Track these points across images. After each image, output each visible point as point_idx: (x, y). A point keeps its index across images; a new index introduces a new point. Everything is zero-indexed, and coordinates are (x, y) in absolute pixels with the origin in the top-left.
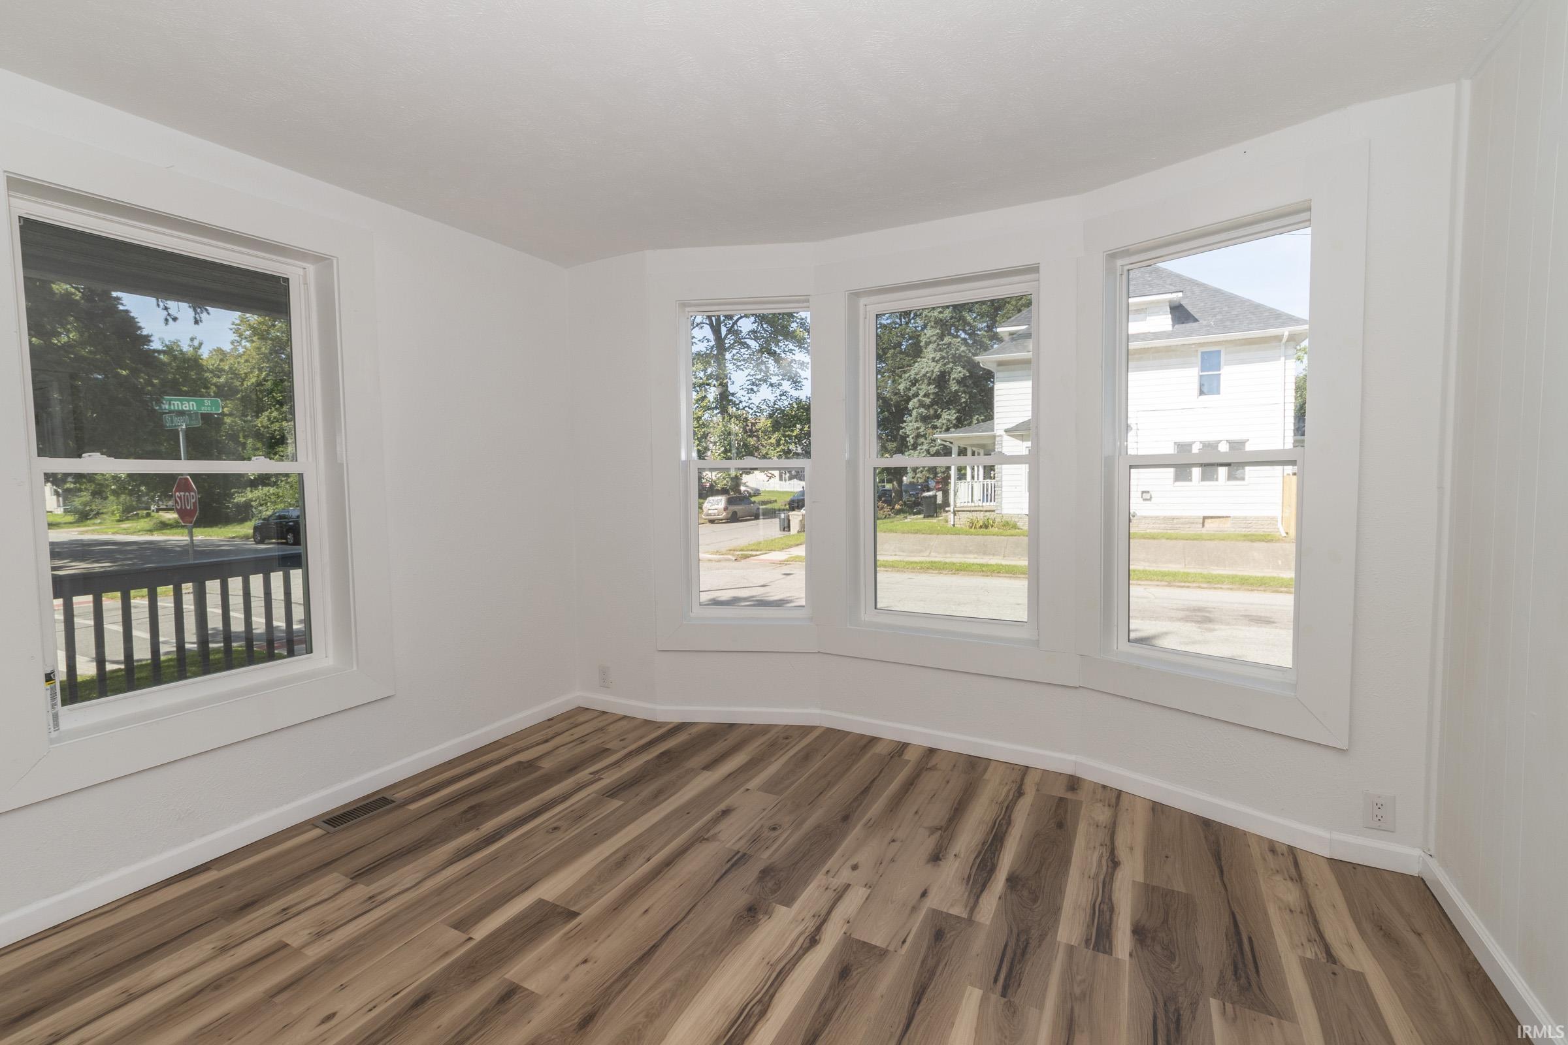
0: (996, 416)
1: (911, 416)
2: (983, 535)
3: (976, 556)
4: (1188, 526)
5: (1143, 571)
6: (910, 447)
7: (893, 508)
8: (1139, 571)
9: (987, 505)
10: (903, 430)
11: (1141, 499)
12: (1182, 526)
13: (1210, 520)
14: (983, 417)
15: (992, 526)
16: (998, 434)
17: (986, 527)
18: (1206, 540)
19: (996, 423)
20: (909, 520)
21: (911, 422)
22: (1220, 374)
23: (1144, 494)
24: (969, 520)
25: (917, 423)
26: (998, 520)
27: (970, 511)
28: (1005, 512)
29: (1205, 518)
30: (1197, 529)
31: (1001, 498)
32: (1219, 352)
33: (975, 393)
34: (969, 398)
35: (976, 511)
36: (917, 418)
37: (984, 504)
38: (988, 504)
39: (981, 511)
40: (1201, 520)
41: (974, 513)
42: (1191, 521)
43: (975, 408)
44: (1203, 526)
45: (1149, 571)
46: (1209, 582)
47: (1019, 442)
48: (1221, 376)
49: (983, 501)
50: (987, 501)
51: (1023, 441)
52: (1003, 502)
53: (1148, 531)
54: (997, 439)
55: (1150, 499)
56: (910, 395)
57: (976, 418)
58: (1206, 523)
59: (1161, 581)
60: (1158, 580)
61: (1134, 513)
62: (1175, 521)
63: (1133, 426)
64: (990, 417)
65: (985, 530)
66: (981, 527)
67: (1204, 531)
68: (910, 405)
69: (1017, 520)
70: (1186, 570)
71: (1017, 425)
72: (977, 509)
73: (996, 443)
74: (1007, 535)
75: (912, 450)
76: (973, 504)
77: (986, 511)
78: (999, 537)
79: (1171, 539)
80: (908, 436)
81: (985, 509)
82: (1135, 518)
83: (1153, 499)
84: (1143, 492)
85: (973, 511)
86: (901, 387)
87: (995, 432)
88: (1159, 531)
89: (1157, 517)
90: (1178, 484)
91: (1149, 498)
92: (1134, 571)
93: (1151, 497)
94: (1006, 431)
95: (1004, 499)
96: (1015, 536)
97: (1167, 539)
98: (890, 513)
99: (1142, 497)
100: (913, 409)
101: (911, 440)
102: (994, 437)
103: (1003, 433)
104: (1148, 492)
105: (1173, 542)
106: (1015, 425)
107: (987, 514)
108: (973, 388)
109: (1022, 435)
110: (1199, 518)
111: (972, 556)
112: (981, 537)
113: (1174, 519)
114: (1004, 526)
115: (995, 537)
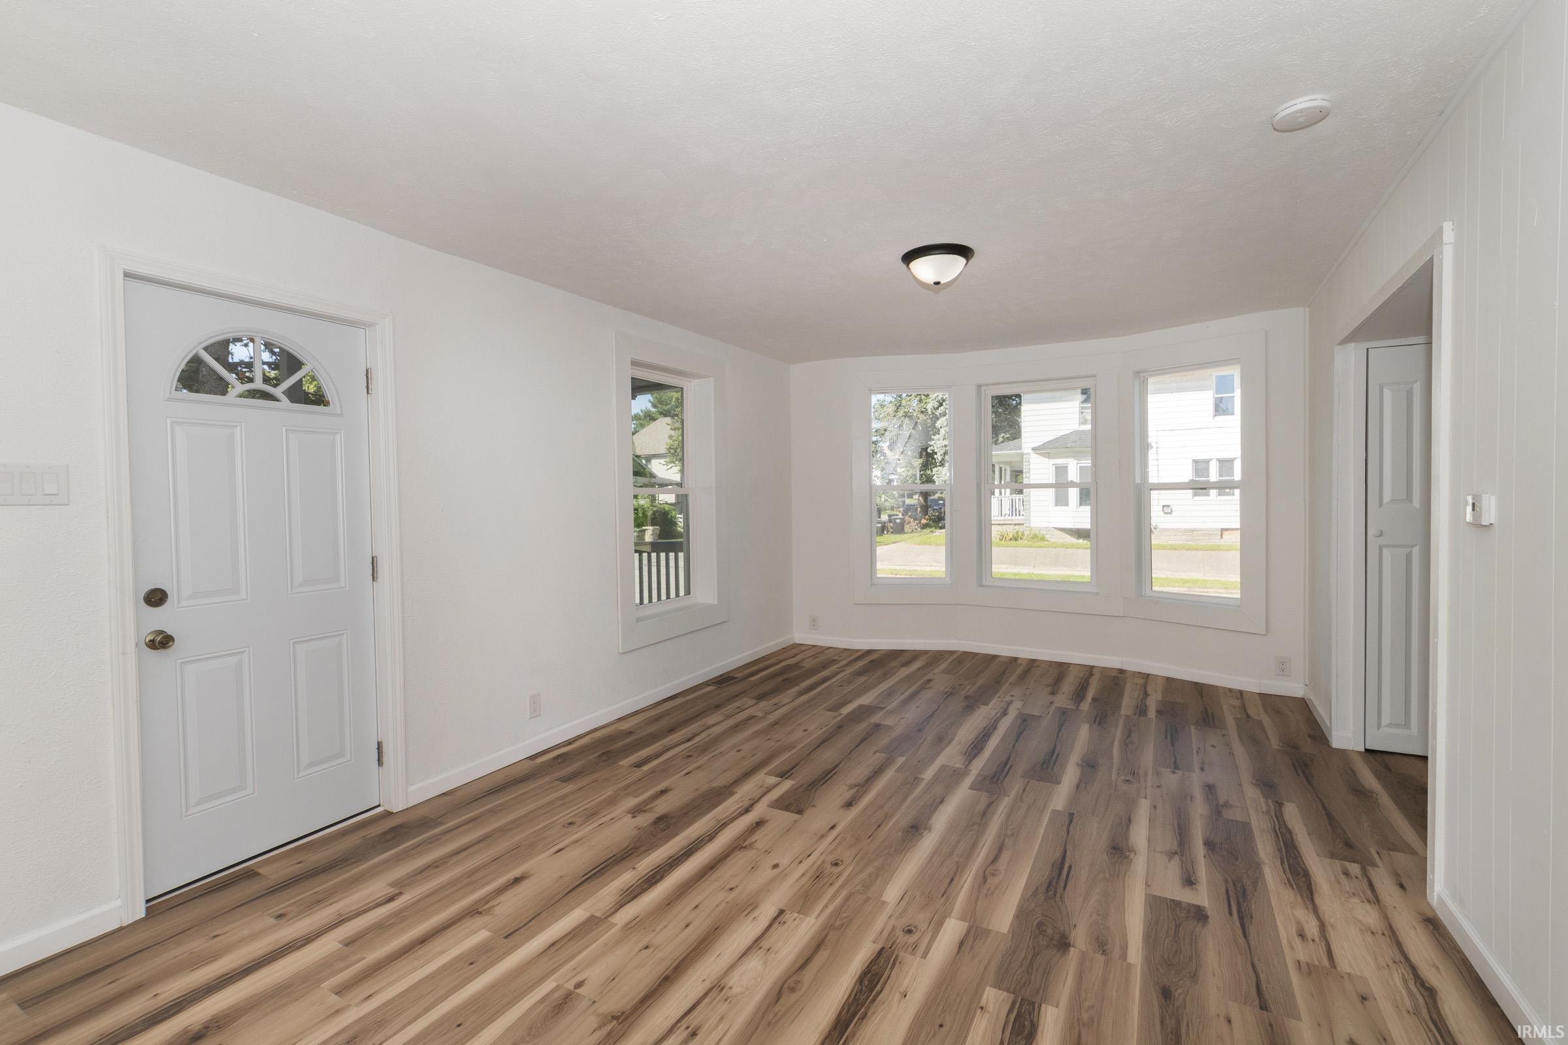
0: (1023, 435)
1: (939, 434)
2: (1014, 547)
3: (1007, 566)
4: (1207, 538)
5: (1165, 579)
6: (938, 464)
7: (920, 523)
8: (1162, 578)
9: (1016, 519)
10: (931, 448)
11: (1163, 513)
12: (1202, 538)
13: (1227, 532)
14: (1008, 435)
15: (1021, 539)
16: (1025, 452)
17: (1016, 539)
18: (1224, 550)
19: (1023, 441)
20: (937, 534)
21: (939, 440)
22: (1234, 396)
23: (1165, 508)
24: (999, 533)
25: (945, 441)
26: (1026, 533)
27: (999, 525)
28: (1033, 525)
29: (1223, 530)
30: (1216, 540)
31: (1030, 512)
32: (1233, 375)
33: (1001, 413)
34: (995, 417)
35: (1006, 524)
36: (945, 436)
37: (1013, 518)
38: (1017, 517)
39: (1011, 524)
40: (1219, 533)
41: (1004, 527)
42: (1209, 533)
43: (1000, 427)
44: (1222, 537)
45: (1171, 579)
46: (1226, 588)
47: (1046, 460)
48: (1235, 398)
49: (1012, 515)
50: (1016, 515)
51: (1049, 458)
52: (1032, 516)
53: (1169, 542)
54: (1025, 457)
55: (1171, 513)
56: (937, 413)
57: (1001, 436)
58: (1224, 536)
59: (1182, 587)
60: (1179, 587)
61: (1156, 525)
62: (1195, 533)
63: (1154, 445)
64: (1016, 435)
65: (1014, 542)
66: (1011, 539)
67: (1222, 542)
68: (938, 424)
69: (1044, 533)
70: (1205, 578)
71: (1044, 444)
72: (1006, 522)
73: (1024, 460)
74: (1036, 547)
75: (940, 466)
76: (1003, 518)
77: (1015, 524)
78: (1029, 549)
79: (1191, 550)
80: (936, 453)
81: (1014, 522)
82: (1157, 530)
83: (1174, 513)
84: (1164, 506)
85: (1003, 524)
86: (929, 407)
87: (1023, 450)
88: (1180, 542)
89: (1178, 529)
90: (1196, 498)
91: (1169, 511)
92: (1157, 578)
93: (1172, 511)
94: (1034, 449)
95: (1032, 513)
96: (1044, 547)
97: (1188, 549)
98: (917, 527)
99: (1163, 511)
100: (941, 427)
101: (938, 457)
102: (1022, 455)
103: (1030, 451)
104: (1168, 506)
105: (1193, 552)
106: (1042, 443)
107: (1016, 526)
108: (998, 407)
109: (1049, 453)
110: (1217, 530)
111: (1003, 566)
112: (1012, 548)
113: (1193, 531)
114: (1033, 538)
115: (1025, 549)
